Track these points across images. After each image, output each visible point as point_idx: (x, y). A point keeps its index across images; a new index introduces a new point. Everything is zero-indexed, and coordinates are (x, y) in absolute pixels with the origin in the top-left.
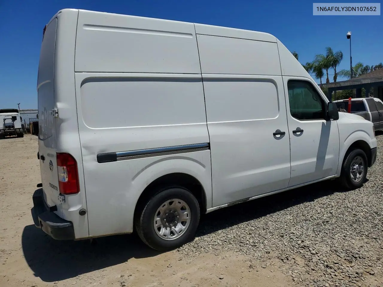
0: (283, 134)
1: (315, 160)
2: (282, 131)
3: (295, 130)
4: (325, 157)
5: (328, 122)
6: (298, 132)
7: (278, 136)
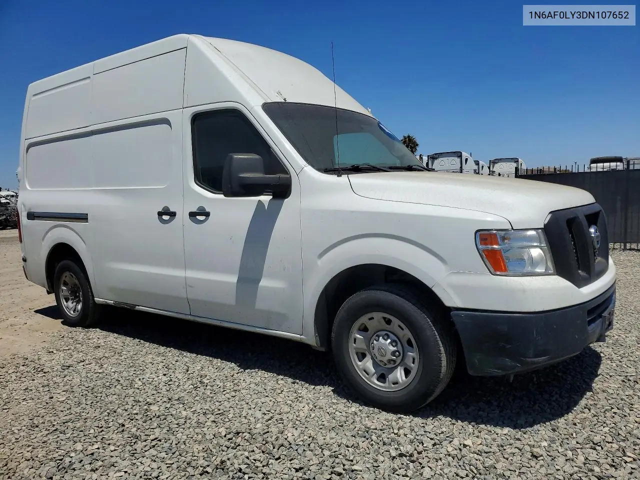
0: (173, 215)
1: (234, 279)
2: (172, 210)
3: (195, 210)
4: (259, 281)
5: (277, 201)
6: (199, 215)
7: (165, 217)
